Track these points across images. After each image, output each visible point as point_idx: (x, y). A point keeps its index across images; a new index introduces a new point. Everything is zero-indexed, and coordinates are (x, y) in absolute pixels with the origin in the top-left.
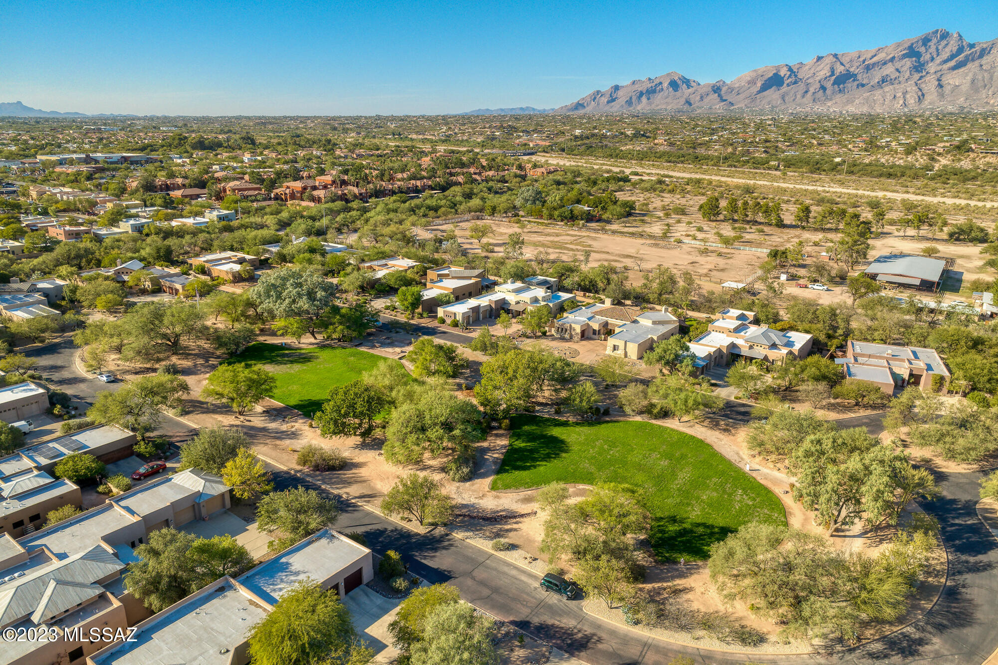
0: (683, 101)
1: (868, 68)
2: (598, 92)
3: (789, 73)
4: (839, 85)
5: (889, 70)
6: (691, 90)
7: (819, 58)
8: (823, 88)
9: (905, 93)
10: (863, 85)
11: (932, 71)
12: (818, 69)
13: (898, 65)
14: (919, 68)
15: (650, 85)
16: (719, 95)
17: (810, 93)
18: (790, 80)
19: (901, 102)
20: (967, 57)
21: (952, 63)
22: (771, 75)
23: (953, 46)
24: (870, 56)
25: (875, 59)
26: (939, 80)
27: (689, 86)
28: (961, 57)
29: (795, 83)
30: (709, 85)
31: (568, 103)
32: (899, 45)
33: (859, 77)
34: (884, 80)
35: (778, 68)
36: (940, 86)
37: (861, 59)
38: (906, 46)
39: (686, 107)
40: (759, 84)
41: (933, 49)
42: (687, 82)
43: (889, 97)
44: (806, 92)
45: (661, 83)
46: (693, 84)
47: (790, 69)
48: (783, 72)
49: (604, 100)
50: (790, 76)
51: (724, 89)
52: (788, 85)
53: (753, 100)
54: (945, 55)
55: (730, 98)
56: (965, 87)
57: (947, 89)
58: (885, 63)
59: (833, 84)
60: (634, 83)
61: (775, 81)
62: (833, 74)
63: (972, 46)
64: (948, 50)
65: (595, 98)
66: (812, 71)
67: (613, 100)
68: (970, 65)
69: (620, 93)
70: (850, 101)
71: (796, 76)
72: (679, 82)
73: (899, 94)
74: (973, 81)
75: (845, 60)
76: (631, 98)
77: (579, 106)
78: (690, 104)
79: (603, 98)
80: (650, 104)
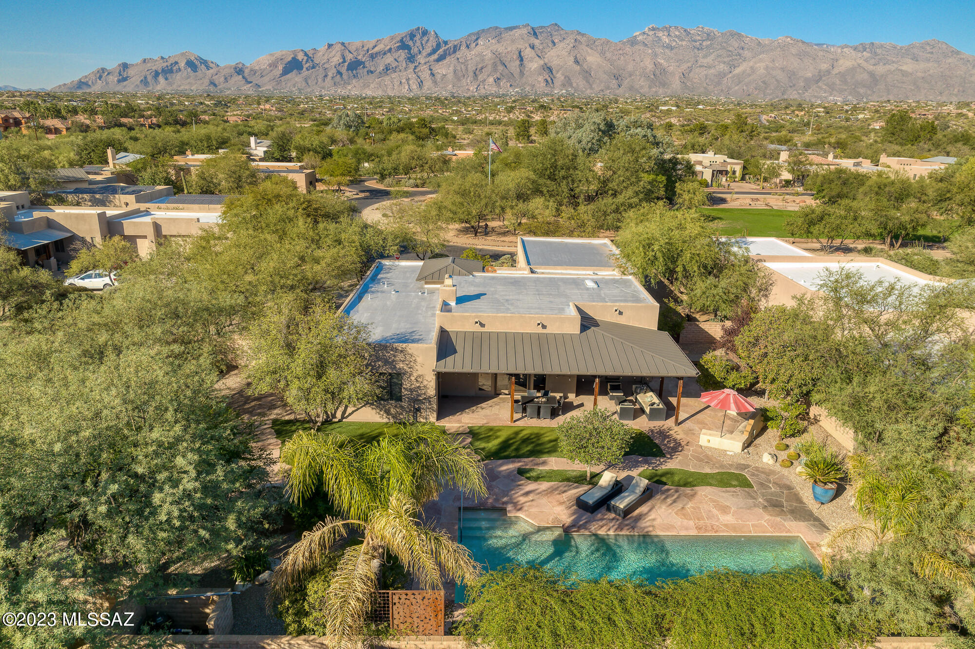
0: (206, 82)
1: (373, 57)
2: (103, 70)
3: (306, 58)
4: (352, 71)
5: (389, 59)
6: (211, 71)
7: (330, 46)
8: (340, 73)
9: (408, 80)
10: (372, 72)
11: (422, 61)
12: (331, 55)
13: (396, 55)
14: (411, 59)
15: (165, 64)
16: (244, 77)
17: (329, 77)
18: (308, 65)
19: (407, 87)
20: (445, 51)
21: (436, 56)
22: (290, 59)
23: (432, 43)
24: (371, 46)
25: (376, 49)
26: (431, 70)
27: (208, 68)
28: (441, 51)
29: (313, 67)
30: (231, 67)
31: (68, 81)
32: (392, 38)
33: (367, 64)
34: (387, 68)
35: (294, 52)
36: (433, 75)
37: (365, 49)
38: (399, 39)
39: (212, 88)
40: (281, 67)
41: (418, 44)
42: (205, 62)
43: (397, 83)
44: (326, 76)
45: (176, 63)
46: (211, 65)
47: (306, 54)
48: (300, 57)
49: (114, 79)
50: (307, 61)
51: (247, 72)
52: (308, 69)
53: (279, 83)
54: (429, 50)
55: (256, 80)
56: (450, 76)
57: (438, 77)
58: (385, 54)
59: (348, 70)
60: (144, 61)
61: (294, 65)
62: (344, 61)
63: (446, 43)
64: (429, 44)
65: (100, 78)
66: (326, 57)
67: (125, 79)
68: (448, 59)
69: (131, 72)
70: (366, 86)
71: (312, 61)
72: (196, 62)
73: (404, 81)
74: (455, 71)
75: (352, 48)
76: (145, 78)
77: (81, 84)
78: (215, 85)
79: (111, 77)
80: (171, 84)
